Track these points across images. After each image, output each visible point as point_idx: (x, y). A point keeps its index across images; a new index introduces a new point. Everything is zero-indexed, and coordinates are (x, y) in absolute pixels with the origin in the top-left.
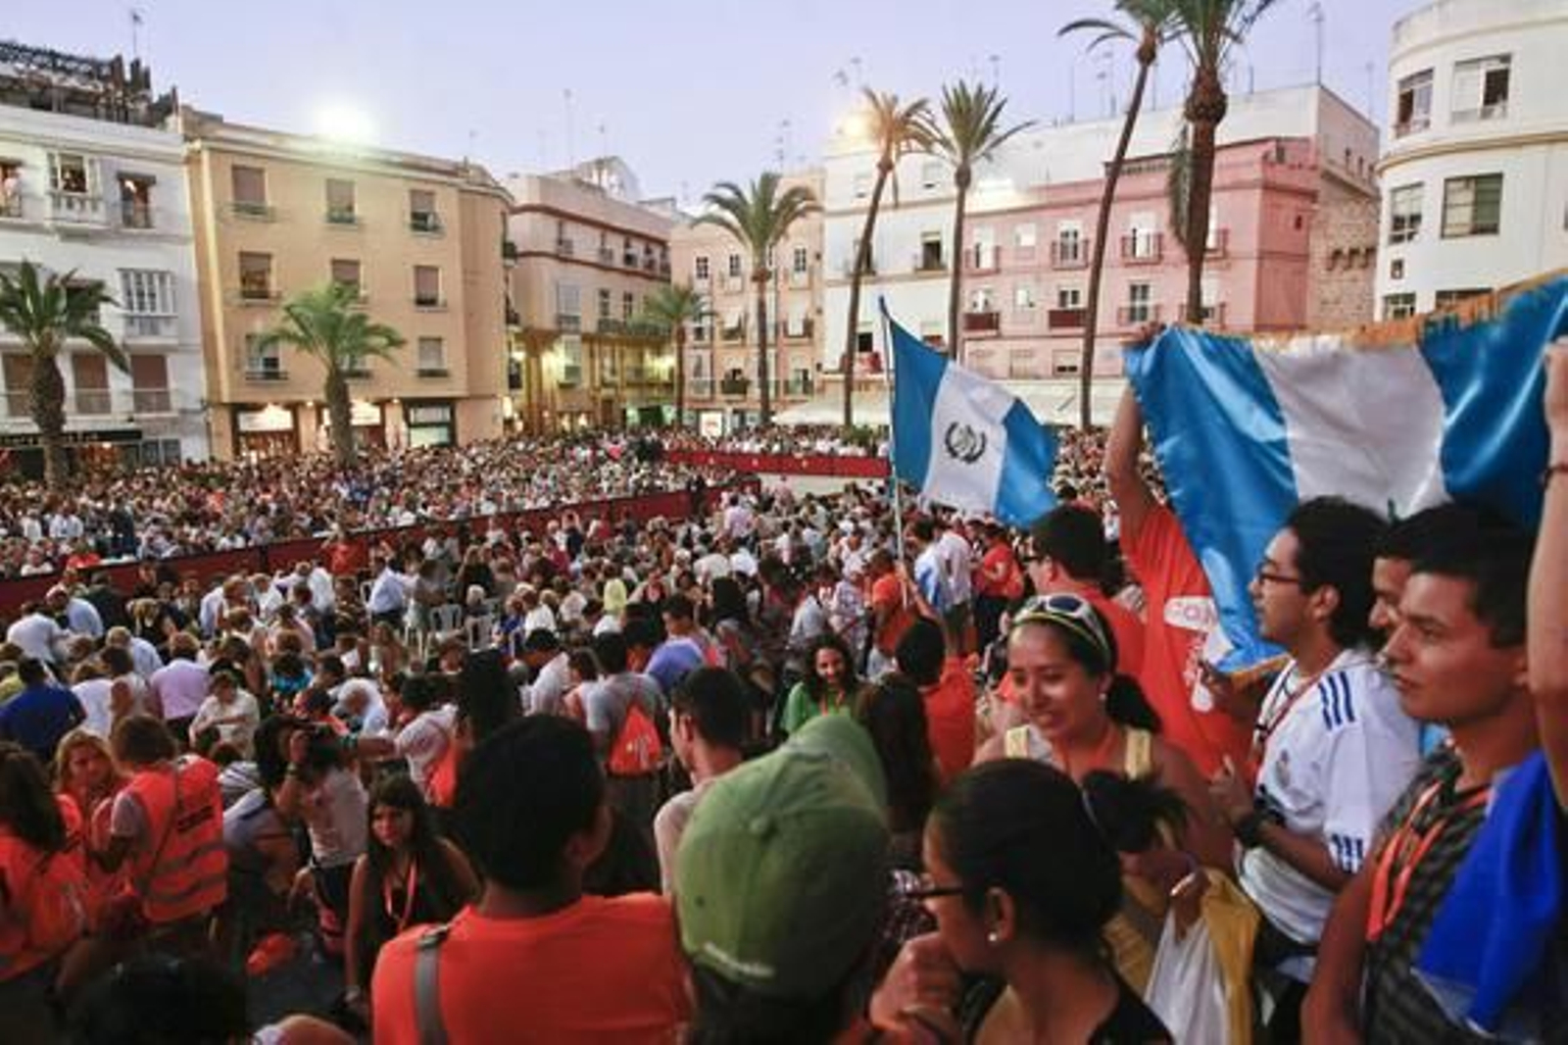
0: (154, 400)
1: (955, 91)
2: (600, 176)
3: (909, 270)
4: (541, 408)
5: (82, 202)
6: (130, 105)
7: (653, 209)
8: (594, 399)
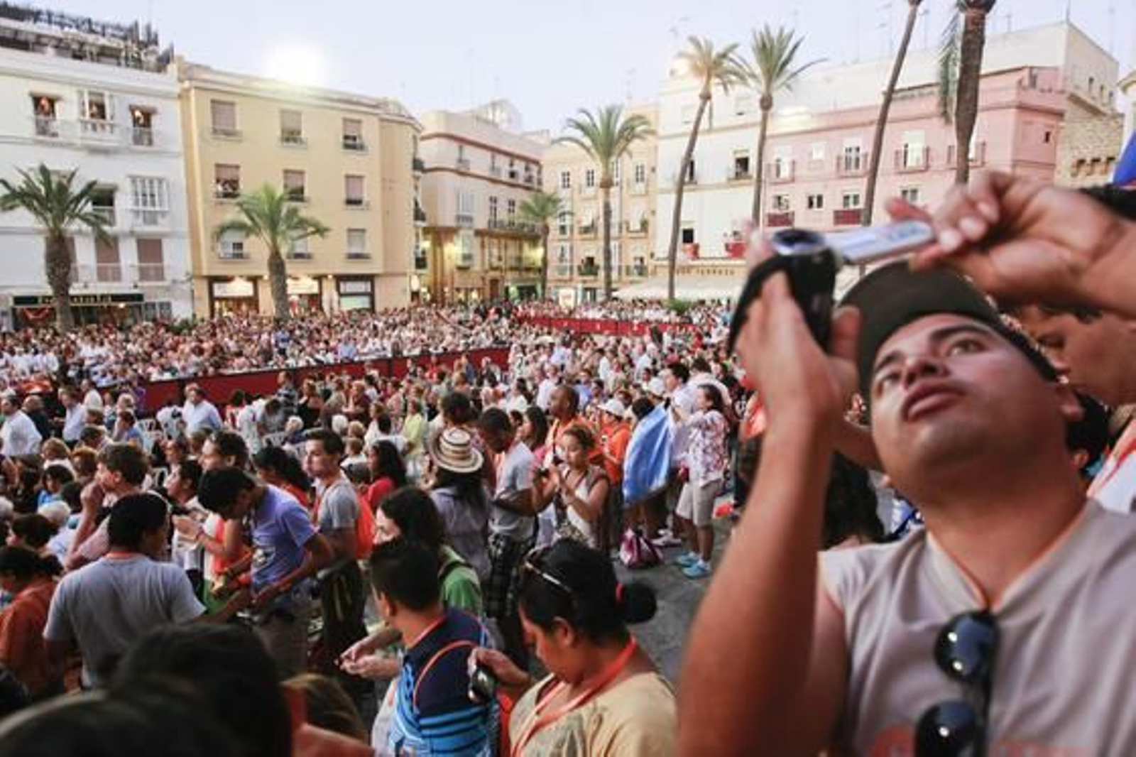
0: (152, 273)
1: (761, 33)
2: (494, 115)
3: (724, 180)
4: (443, 285)
5: (103, 126)
6: (143, 57)
7: (534, 138)
8: (483, 279)
